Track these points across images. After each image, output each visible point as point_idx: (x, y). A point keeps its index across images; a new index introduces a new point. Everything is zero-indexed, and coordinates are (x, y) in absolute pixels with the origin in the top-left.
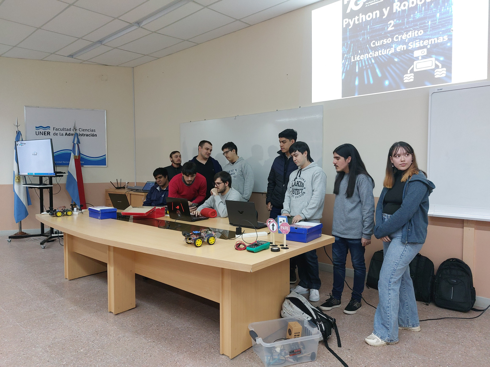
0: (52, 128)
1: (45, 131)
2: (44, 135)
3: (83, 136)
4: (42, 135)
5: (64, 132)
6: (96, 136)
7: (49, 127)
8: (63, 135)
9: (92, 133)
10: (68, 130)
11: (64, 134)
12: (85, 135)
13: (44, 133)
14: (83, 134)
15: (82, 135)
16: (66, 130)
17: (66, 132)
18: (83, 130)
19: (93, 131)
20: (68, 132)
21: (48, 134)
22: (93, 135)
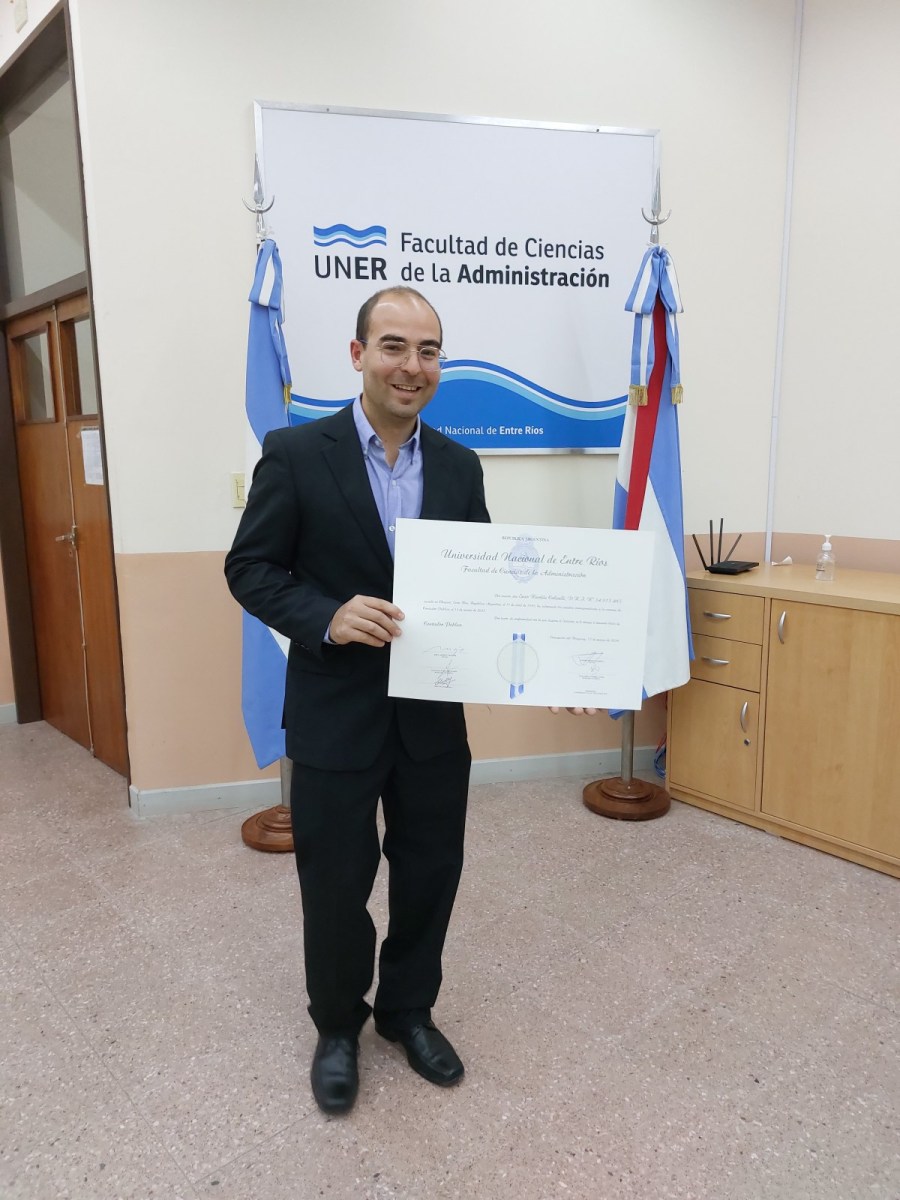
0: (393, 238)
1: (361, 253)
2: (358, 276)
3: (545, 284)
4: (348, 275)
5: (453, 262)
6: (607, 285)
7: (381, 230)
8: (446, 277)
9: (588, 265)
10: (471, 249)
11: (454, 276)
12: (556, 278)
13: (358, 268)
14: (544, 273)
15: (540, 277)
16: (463, 246)
17: (465, 259)
18: (547, 250)
19: (595, 254)
20: (473, 263)
21: (374, 269)
22: (592, 279)
